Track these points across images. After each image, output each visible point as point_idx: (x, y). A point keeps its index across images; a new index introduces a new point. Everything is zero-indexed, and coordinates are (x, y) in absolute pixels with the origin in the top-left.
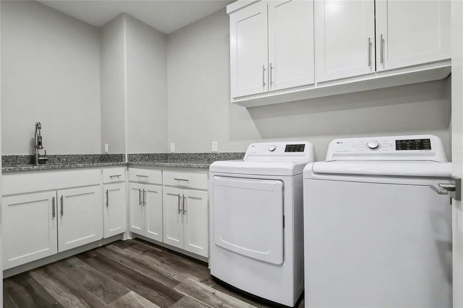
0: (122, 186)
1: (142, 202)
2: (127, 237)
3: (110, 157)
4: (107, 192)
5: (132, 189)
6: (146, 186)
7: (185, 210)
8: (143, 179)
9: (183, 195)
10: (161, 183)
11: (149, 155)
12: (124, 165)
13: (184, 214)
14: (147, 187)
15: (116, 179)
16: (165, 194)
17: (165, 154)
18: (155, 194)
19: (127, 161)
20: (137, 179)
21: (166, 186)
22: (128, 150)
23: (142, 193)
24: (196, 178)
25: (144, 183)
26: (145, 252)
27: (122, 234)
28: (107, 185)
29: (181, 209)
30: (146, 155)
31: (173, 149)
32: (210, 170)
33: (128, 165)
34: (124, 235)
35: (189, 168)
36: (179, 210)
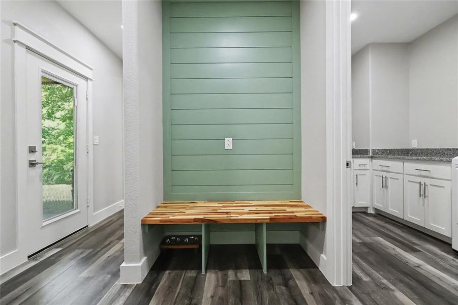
0: (367, 173)
1: (385, 186)
2: (371, 211)
3: (357, 152)
4: (357, 176)
5: (376, 175)
6: (388, 173)
7: (426, 195)
8: (385, 168)
9: (425, 183)
10: (402, 172)
11: (390, 150)
12: (369, 157)
13: (425, 198)
14: (388, 175)
15: (362, 167)
16: (406, 181)
17: (406, 149)
18: (397, 181)
19: (371, 155)
20: (380, 168)
21: (406, 174)
22: (371, 147)
23: (384, 179)
24: (438, 170)
25: (387, 172)
26: (387, 222)
27: (367, 208)
28: (357, 171)
29: (422, 194)
30: (388, 150)
31: (415, 145)
32: (452, 162)
33: (372, 157)
34: (368, 209)
35: (431, 161)
36: (420, 195)
